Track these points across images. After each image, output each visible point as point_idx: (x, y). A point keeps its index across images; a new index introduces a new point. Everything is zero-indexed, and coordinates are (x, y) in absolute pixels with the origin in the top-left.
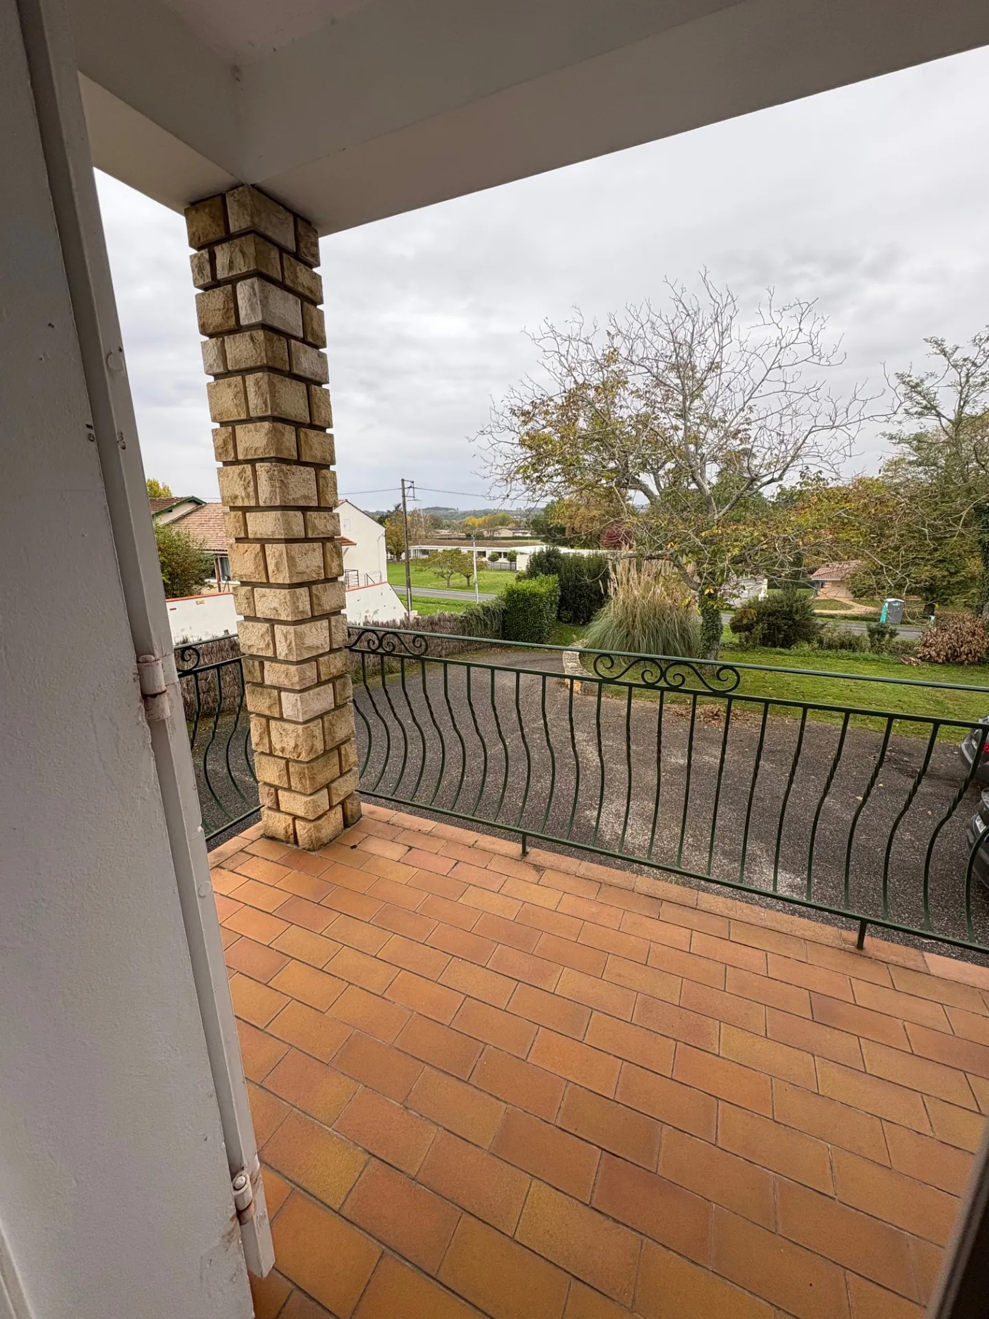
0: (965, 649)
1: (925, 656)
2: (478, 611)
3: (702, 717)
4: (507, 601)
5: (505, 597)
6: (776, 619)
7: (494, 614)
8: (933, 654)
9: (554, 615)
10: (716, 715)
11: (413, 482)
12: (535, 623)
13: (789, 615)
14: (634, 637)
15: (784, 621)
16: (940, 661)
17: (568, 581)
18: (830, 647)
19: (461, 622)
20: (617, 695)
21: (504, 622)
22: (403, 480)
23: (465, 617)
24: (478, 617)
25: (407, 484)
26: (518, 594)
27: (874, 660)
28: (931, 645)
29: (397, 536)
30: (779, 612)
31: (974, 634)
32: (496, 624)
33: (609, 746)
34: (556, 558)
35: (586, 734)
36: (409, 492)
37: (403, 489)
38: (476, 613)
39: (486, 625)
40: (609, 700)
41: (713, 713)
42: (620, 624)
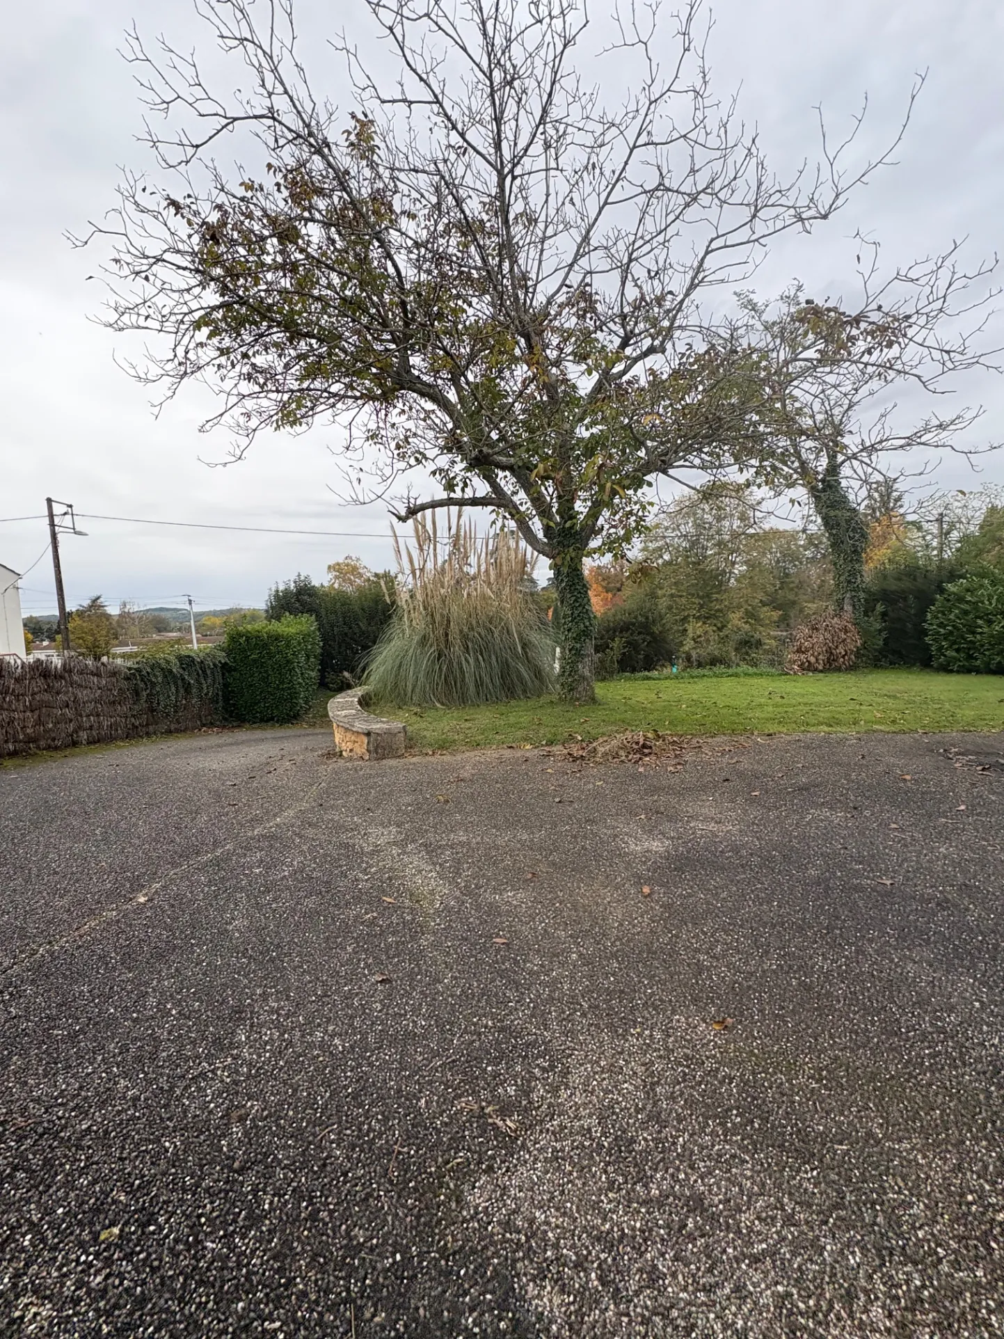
0: (841, 650)
1: (803, 664)
2: (168, 662)
3: (622, 753)
4: (229, 651)
5: (226, 645)
6: (631, 634)
7: (204, 672)
8: (812, 660)
9: (313, 674)
10: (644, 746)
11: (70, 506)
12: (282, 683)
13: (645, 628)
14: (451, 662)
15: (642, 636)
16: (820, 668)
17: (332, 626)
18: (700, 665)
19: (127, 679)
20: (441, 747)
21: (226, 685)
22: (49, 501)
23: (139, 670)
24: (167, 673)
25: (59, 510)
26: (248, 639)
27: (756, 674)
28: (807, 650)
29: (93, 635)
30: (633, 624)
31: (846, 632)
32: (209, 687)
33: (462, 844)
34: (310, 595)
35: (394, 829)
36: (63, 522)
37: (51, 516)
38: (164, 665)
39: (188, 689)
40: (430, 759)
41: (637, 743)
42: (424, 640)
